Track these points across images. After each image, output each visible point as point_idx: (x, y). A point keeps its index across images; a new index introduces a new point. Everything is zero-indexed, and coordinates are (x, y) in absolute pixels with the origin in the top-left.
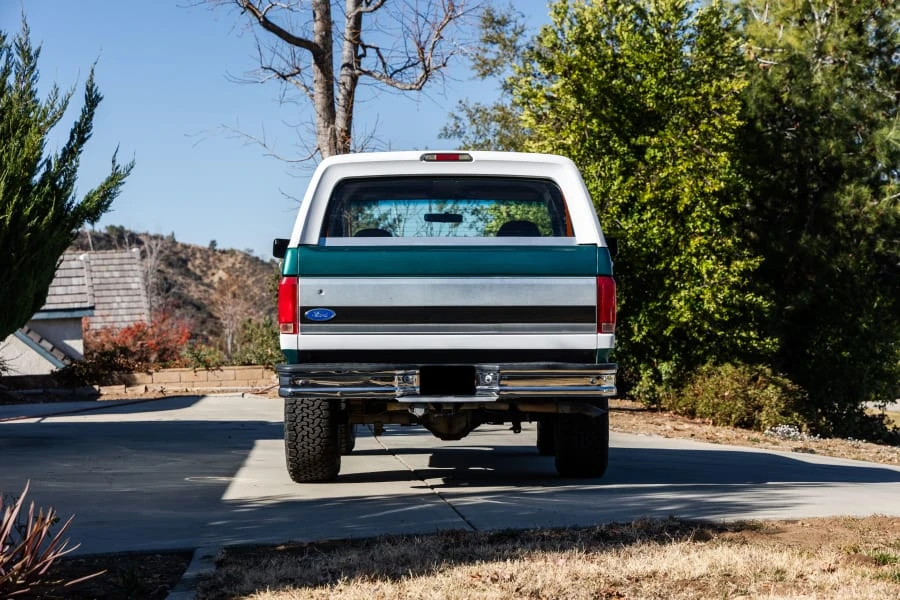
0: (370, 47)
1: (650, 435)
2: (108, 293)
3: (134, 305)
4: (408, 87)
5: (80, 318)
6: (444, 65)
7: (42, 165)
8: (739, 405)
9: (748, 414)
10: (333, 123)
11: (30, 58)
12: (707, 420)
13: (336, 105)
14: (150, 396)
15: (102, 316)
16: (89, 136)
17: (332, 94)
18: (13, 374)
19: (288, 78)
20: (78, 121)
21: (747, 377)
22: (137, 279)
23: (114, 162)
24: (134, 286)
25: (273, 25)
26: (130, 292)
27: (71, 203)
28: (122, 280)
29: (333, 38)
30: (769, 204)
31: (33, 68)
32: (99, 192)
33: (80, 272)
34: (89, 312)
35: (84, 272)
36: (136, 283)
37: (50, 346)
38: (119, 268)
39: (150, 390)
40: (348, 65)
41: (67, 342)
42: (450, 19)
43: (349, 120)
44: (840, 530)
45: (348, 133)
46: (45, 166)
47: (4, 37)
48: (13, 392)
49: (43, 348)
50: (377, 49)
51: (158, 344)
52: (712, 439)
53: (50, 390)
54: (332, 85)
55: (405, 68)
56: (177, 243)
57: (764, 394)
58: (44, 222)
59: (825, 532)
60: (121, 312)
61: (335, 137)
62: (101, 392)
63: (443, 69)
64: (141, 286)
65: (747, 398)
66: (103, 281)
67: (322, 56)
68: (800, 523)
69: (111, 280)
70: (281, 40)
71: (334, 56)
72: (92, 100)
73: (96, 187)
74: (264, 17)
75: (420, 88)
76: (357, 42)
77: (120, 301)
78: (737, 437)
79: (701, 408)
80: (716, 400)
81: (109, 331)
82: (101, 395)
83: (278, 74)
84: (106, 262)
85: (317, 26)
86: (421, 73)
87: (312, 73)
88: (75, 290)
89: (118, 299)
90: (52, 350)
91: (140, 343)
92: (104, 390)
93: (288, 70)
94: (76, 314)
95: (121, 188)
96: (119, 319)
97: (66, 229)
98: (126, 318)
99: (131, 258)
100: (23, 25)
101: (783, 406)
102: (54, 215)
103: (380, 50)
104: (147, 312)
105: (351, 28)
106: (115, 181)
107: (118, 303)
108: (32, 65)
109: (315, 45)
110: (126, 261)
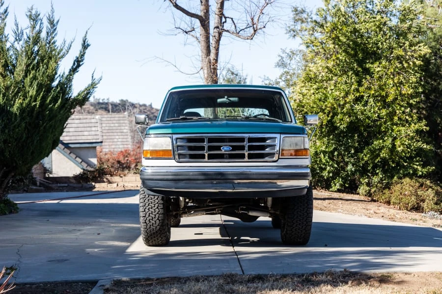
0: (228, 18)
1: (361, 215)
2: (112, 134)
3: (125, 140)
4: (246, 38)
5: (96, 147)
6: (264, 27)
7: (57, 77)
8: (413, 199)
9: (418, 204)
10: (210, 55)
11: (54, 26)
12: (396, 206)
13: (211, 47)
14: (119, 189)
15: (109, 145)
16: (83, 64)
17: (209, 41)
18: (55, 176)
19: (188, 33)
20: (78, 56)
21: (417, 184)
22: (126, 128)
23: (92, 77)
24: (125, 131)
25: (180, 7)
26: (123, 134)
27: (71, 96)
28: (119, 128)
29: (210, 13)
30: (433, 97)
31: (55, 30)
32: (84, 91)
33: (96, 125)
34: (100, 144)
35: (98, 125)
36: (126, 129)
37: (80, 160)
38: (118, 122)
39: (119, 186)
40: (217, 27)
41: (90, 159)
42: (268, 4)
43: (217, 54)
44: (433, 279)
45: (216, 60)
46: (59, 78)
47: (39, 15)
48: (54, 186)
49: (77, 161)
50: (232, 19)
51: (136, 159)
52: (392, 219)
53: (71, 185)
54: (209, 37)
55: (246, 28)
56: (153, 108)
57: (426, 194)
58: (56, 106)
59: (424, 280)
60: (119, 143)
61: (210, 63)
62: (96, 186)
63: (264, 29)
64: (129, 131)
65: (417, 195)
66: (111, 128)
67: (204, 22)
68: (413, 275)
69: (114, 128)
70: (184, 15)
71: (210, 22)
72: (85, 46)
73: (83, 89)
74: (175, 3)
75: (252, 39)
76: (221, 15)
77: (118, 138)
78: (406, 218)
79: (393, 200)
80: (401, 196)
81: (112, 153)
82: (95, 188)
83: (183, 31)
84: (112, 119)
85: (203, 7)
86: (252, 31)
87: (199, 30)
88: (93, 133)
89: (117, 137)
90: (81, 162)
91: (126, 158)
92: (97, 185)
93: (189, 29)
94: (94, 145)
95: (95, 89)
96: (117, 146)
97: (68, 110)
98: (121, 146)
99: (124, 117)
100: (51, 8)
101: (436, 200)
102: (61, 103)
103: (233, 20)
104: (131, 143)
105: (219, 9)
106: (93, 85)
107: (117, 139)
108: (55, 28)
109: (201, 16)
110: (121, 119)
